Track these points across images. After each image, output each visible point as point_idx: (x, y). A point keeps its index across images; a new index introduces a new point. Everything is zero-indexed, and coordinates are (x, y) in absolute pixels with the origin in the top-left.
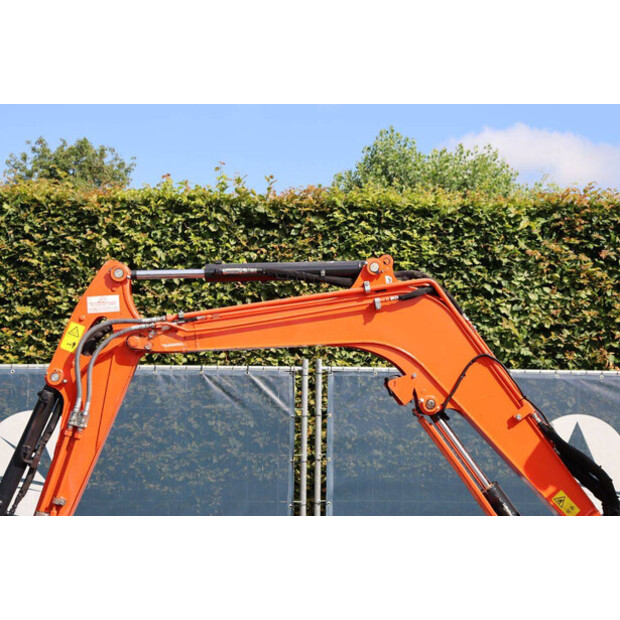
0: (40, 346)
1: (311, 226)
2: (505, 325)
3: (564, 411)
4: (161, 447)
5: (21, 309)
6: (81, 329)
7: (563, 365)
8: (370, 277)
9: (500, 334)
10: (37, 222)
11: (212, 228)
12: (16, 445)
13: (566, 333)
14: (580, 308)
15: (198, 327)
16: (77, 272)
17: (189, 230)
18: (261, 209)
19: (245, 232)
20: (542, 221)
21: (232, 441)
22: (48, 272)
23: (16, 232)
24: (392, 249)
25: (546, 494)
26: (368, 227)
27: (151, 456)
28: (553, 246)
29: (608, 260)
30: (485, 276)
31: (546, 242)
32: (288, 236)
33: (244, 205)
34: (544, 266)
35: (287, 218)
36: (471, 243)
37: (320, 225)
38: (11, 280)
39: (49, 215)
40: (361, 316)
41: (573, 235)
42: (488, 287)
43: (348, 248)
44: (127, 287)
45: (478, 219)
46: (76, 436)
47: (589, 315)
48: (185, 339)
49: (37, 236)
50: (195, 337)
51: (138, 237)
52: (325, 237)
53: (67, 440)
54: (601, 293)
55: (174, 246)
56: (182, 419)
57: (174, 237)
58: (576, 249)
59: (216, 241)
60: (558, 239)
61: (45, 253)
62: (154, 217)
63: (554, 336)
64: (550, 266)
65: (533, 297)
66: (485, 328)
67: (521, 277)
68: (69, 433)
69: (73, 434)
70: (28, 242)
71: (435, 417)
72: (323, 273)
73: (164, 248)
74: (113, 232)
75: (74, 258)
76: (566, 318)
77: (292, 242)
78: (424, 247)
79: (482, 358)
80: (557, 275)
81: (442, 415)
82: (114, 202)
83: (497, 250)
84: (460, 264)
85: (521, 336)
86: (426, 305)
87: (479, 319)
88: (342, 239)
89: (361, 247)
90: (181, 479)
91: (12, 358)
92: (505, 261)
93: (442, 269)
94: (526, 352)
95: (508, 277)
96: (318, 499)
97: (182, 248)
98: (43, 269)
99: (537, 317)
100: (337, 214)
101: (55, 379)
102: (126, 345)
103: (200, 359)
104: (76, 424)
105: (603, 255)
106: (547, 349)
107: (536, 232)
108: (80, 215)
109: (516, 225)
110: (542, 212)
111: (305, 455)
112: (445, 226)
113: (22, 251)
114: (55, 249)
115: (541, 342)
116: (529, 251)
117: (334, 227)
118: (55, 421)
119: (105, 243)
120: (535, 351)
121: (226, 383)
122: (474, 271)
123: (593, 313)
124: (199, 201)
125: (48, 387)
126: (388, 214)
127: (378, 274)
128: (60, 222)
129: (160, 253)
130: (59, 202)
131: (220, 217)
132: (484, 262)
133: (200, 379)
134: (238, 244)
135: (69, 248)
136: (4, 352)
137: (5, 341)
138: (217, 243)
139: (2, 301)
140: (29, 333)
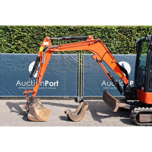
0: (37, 51)
1: (80, 31)
2: (112, 47)
3: (121, 61)
4: (56, 67)
5: (34, 45)
6: (43, 47)
7: (121, 54)
8: (89, 39)
9: (111, 49)
10: (36, 31)
11: (64, 31)
13: (122, 48)
14: (124, 44)
15: (61, 47)
16: (42, 39)
17: (60, 32)
18: (72, 28)
19: (69, 32)
20: (118, 30)
21: (68, 66)
22: (38, 39)
23: (33, 32)
24: (94, 35)
25: (117, 74)
26: (90, 31)
27: (55, 68)
28: (120, 34)
29: (129, 36)
30: (109, 39)
31: (119, 33)
32: (76, 32)
33: (69, 27)
34: (118, 37)
35: (76, 29)
36: (106, 34)
37: (82, 31)
38: (32, 40)
39: (38, 29)
40: (88, 45)
41: (123, 32)
42: (109, 41)
43: (86, 35)
44: (50, 41)
45: (108, 29)
46: (43, 65)
47: (125, 45)
48: (59, 49)
49: (36, 33)
50: (61, 49)
51: (52, 33)
52: (83, 33)
53: (41, 65)
54: (128, 42)
55: (58, 34)
56: (60, 63)
57: (58, 33)
58: (124, 34)
60: (121, 33)
61: (37, 36)
62: (55, 30)
63: (120, 49)
64: (119, 37)
65: (117, 42)
66: (109, 48)
67: (115, 39)
68: (41, 64)
70: (34, 34)
71: (100, 62)
72: (82, 38)
74: (48, 32)
75: (42, 36)
76: (122, 46)
77: (77, 33)
78: (99, 34)
79: (107, 52)
80: (121, 39)
81: (101, 61)
82: (48, 27)
83: (111, 35)
84: (105, 37)
85: (114, 49)
86: (98, 43)
87: (108, 46)
88: (85, 33)
89: (88, 34)
90: (60, 72)
91: (33, 53)
92: (112, 36)
93: (102, 38)
94: (115, 51)
95: (113, 39)
96: (81, 75)
97: (59, 35)
98: (37, 38)
99: (117, 46)
100: (84, 29)
101: (39, 56)
102: (50, 50)
103: (62, 53)
105: (128, 35)
106: (119, 51)
107: (117, 32)
108: (43, 29)
109: (114, 30)
110: (118, 28)
111: (79, 68)
112: (102, 31)
113: (34, 35)
114: (39, 35)
115: (118, 50)
116: (116, 35)
117: (84, 31)
118: (39, 62)
119: (47, 34)
120: (117, 51)
121: (67, 57)
122: (107, 38)
123: (126, 45)
124: (62, 27)
125: (38, 57)
126: (93, 29)
127: (91, 38)
128: (39, 31)
129: (56, 35)
130: (39, 27)
131: (65, 29)
132: (109, 37)
133: (62, 56)
134: (68, 34)
135: (41, 35)
136: (31, 52)
137: (31, 50)
138: (65, 34)
139: (31, 44)
140: (35, 49)
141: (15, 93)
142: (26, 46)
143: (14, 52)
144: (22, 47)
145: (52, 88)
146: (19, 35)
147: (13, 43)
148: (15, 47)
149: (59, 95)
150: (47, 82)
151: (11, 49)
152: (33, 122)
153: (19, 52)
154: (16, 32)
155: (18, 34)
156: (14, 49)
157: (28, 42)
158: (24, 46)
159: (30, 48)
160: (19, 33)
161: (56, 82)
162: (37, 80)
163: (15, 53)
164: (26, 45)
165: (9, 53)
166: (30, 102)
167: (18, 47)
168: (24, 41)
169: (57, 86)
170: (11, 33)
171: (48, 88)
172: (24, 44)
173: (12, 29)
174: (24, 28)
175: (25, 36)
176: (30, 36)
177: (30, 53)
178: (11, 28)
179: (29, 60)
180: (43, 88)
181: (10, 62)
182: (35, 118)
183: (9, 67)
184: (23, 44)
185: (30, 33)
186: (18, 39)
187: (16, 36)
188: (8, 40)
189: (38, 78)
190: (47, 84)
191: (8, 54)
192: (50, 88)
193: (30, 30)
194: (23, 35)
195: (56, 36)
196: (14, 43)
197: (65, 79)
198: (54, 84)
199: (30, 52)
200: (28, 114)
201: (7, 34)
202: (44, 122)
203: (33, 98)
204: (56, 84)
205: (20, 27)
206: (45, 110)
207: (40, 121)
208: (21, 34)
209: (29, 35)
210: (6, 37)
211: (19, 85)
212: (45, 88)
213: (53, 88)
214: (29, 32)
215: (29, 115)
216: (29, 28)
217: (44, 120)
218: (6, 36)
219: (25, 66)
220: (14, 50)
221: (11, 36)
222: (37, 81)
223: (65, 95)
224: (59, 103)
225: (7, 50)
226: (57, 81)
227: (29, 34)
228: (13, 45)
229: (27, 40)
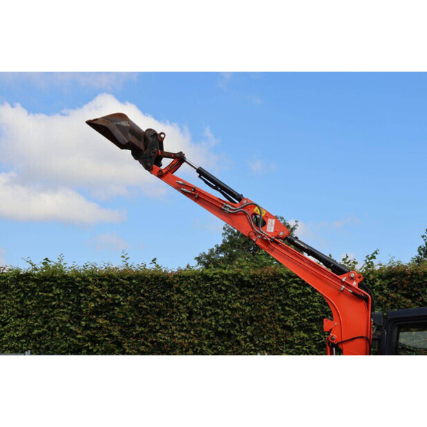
0: (147, 346)
1: (270, 286)
5: (139, 329)
10: (147, 288)
11: (223, 288)
16: (163, 310)
17: (213, 289)
18: (246, 279)
19: (240, 290)
20: (388, 281)
22: (151, 311)
23: (138, 293)
26: (297, 286)
28: (393, 295)
32: (259, 291)
33: (239, 276)
34: (388, 305)
37: (275, 285)
38: (136, 315)
39: (152, 284)
41: (404, 289)
43: (288, 297)
49: (146, 294)
51: (190, 294)
52: (277, 292)
55: (206, 297)
57: (206, 293)
58: (405, 296)
59: (225, 294)
60: (396, 292)
61: (150, 303)
62: (197, 284)
64: (391, 305)
70: (142, 297)
73: (202, 298)
74: (179, 291)
75: (162, 304)
77: (261, 294)
82: (180, 277)
88: (285, 292)
89: (295, 296)
98: (149, 309)
107: (385, 287)
108: (165, 284)
109: (373, 284)
110: (388, 277)
113: (140, 302)
114: (154, 300)
117: (281, 286)
119: (175, 297)
124: (218, 276)
128: (157, 288)
129: (200, 301)
130: (156, 278)
131: (226, 283)
134: (236, 295)
135: (160, 300)
136: (132, 349)
137: (132, 343)
138: (226, 296)
139: (131, 325)
140: (142, 340)
142: (117, 333)
143: (85, 351)
144: (107, 337)
146: (101, 302)
147: (83, 324)
148: (88, 335)
151: (77, 342)
153: (98, 350)
154: (93, 294)
155: (98, 300)
156: (87, 342)
157: (124, 321)
158: (114, 331)
159: (130, 338)
160: (101, 298)
163: (89, 351)
164: (118, 331)
167: (96, 335)
168: (114, 317)
170: (81, 297)
172: (112, 326)
173: (86, 286)
175: (119, 305)
176: (130, 304)
178: (84, 284)
184: (109, 328)
185: (130, 295)
186: (97, 313)
187: (93, 305)
188: (71, 315)
193: (132, 287)
194: (111, 302)
196: (86, 325)
199: (128, 351)
201: (73, 300)
205: (106, 280)
209: (127, 301)
210: (70, 307)
214: (129, 291)
216: (128, 282)
218: (69, 305)
220: (87, 345)
221: (82, 306)
225: (68, 345)
227: (129, 298)
228: (83, 331)
229: (122, 316)
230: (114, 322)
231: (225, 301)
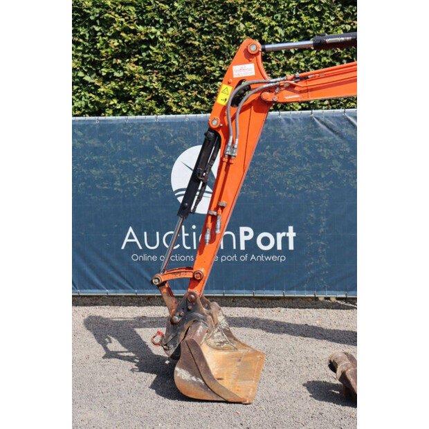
0: (203, 102)
4: (286, 168)
5: (189, 77)
6: (230, 88)
10: (196, 14)
11: (317, 9)
12: (193, 168)
15: (309, 84)
16: (225, 49)
17: (301, 12)
19: (342, 10)
21: (335, 162)
22: (205, 50)
23: (183, 23)
27: (279, 174)
38: (182, 57)
39: (204, 8)
44: (259, 57)
46: (232, 161)
48: (300, 92)
49: (197, 25)
50: (307, 91)
51: (265, 20)
53: (224, 164)
55: (290, 25)
56: (299, 148)
57: (290, 18)
59: (320, 18)
61: (203, 37)
68: (226, 160)
69: (229, 161)
70: (191, 29)
73: (283, 27)
74: (247, 18)
75: (222, 38)
90: (300, 189)
91: (186, 110)
97: (295, 25)
98: (202, 48)
101: (215, 124)
102: (260, 98)
103: (311, 106)
104: (230, 153)
108: (225, 7)
113: (188, 36)
114: (208, 33)
118: (216, 152)
119: (242, 26)
121: (330, 122)
125: (211, 129)
128: (212, 13)
133: (311, 120)
134: (337, 19)
135: (218, 32)
136: (180, 107)
137: (181, 99)
138: (321, 20)
139: (177, 72)
140: (195, 93)
141: (117, 278)
142: (156, 85)
143: (111, 112)
144: (141, 90)
145: (268, 258)
146: (128, 37)
147: (104, 71)
148: (113, 89)
149: (299, 287)
150: (247, 233)
151: (97, 99)
152: (198, 404)
153: (130, 109)
154: (115, 25)
155: (123, 34)
156: (112, 98)
157: (165, 67)
158: (151, 81)
159: (176, 90)
160: (127, 31)
161: (284, 234)
162: (210, 224)
163: (116, 112)
164: (158, 81)
165: (90, 114)
166: (184, 319)
167: (125, 88)
168: (150, 61)
169: (291, 247)
170: (96, 32)
171: (253, 257)
172: (147, 74)
173: (101, 14)
174: (149, 8)
175: (154, 42)
176: (173, 41)
177: (174, 113)
178: (98, 10)
179: (172, 142)
180: (232, 259)
181: (95, 150)
182: (206, 387)
183: (93, 171)
184: (143, 77)
185: (172, 26)
186: (123, 56)
187: (116, 44)
188: (84, 59)
189: (214, 218)
190: (246, 241)
191: (88, 118)
192: (261, 258)
193: (174, 13)
194: (143, 38)
195: (281, 32)
196: (108, 74)
197: (324, 220)
198: (276, 241)
199: (174, 109)
200: (177, 369)
201: (83, 37)
202: (240, 403)
203: (193, 301)
204: (285, 240)
205: (131, 4)
206: (242, 351)
207: (227, 402)
208: (135, 32)
209: (168, 36)
210: (79, 48)
211: (131, 245)
212: (238, 258)
213: (274, 258)
214: (169, 21)
215: (181, 374)
216: (167, 7)
217: (241, 395)
219: (156, 165)
220: (112, 103)
221: (98, 45)
222: (209, 231)
223: (324, 289)
224: (298, 322)
225: (83, 103)
226: (291, 228)
227: (170, 31)
228: (104, 82)
229: (161, 59)
230: (151, 68)
231: (318, 29)
